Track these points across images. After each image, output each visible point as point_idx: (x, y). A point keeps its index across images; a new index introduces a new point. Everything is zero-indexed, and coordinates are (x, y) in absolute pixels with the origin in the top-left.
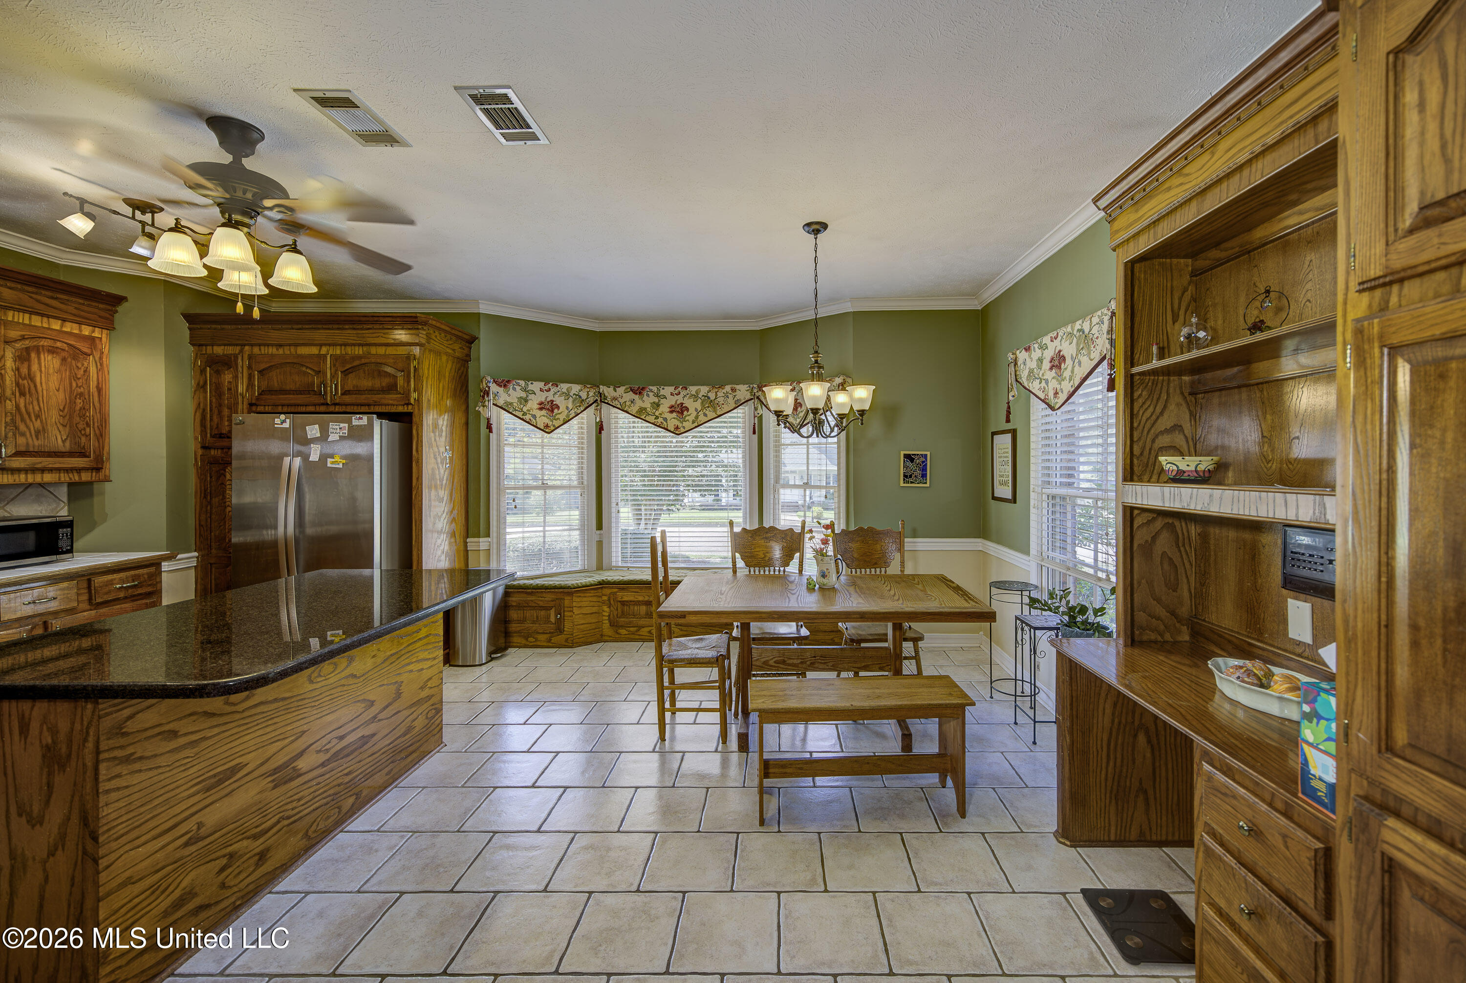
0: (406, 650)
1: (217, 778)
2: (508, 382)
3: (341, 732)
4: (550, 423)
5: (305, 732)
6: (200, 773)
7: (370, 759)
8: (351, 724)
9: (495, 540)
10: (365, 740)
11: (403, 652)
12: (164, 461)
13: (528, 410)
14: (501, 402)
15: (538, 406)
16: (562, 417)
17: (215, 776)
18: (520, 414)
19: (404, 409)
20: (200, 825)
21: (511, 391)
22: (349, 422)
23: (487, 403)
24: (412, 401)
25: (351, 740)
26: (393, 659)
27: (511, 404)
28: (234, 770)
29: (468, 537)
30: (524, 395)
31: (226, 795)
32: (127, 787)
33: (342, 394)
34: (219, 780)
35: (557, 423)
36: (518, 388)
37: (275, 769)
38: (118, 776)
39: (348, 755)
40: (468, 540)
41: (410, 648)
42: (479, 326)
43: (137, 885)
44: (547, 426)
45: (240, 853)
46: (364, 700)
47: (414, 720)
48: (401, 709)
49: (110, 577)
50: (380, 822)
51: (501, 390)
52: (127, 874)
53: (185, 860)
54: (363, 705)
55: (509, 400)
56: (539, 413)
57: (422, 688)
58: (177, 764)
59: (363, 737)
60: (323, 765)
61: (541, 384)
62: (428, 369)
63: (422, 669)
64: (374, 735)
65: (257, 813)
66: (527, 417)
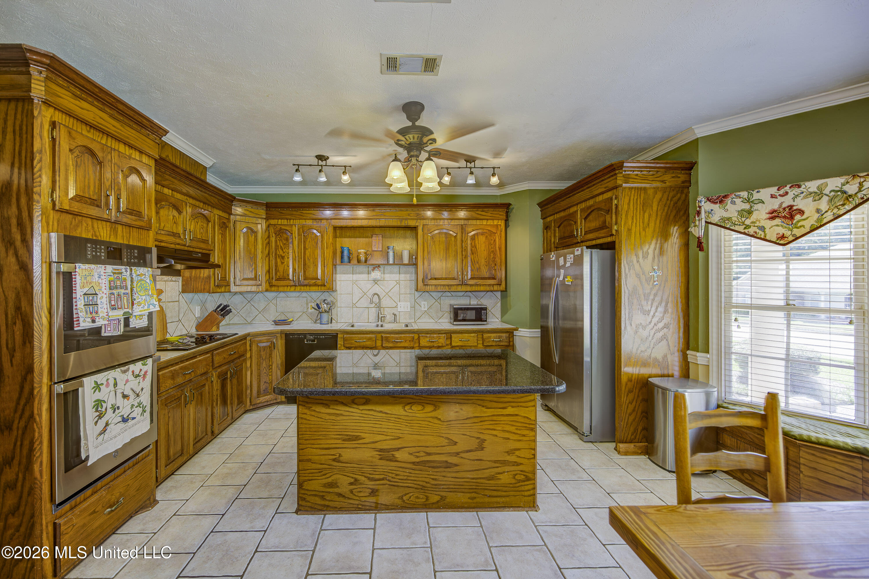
0: (490, 418)
1: (348, 437)
2: (726, 197)
3: (428, 450)
4: (787, 233)
5: (400, 438)
6: (340, 430)
7: (453, 480)
8: (436, 448)
9: (715, 357)
10: (448, 465)
11: (486, 419)
12: (528, 281)
13: (752, 222)
14: (715, 219)
15: (768, 216)
16: (808, 224)
17: (347, 435)
18: (741, 229)
19: (609, 239)
20: (340, 455)
21: (729, 206)
22: (573, 253)
23: (697, 223)
24: (614, 232)
25: (437, 459)
26: (475, 420)
27: (729, 219)
28: (357, 438)
29: (688, 349)
30: (747, 206)
31: (353, 448)
32: (309, 420)
33: (585, 234)
34: (349, 438)
35: (798, 232)
36: (738, 201)
37: (381, 449)
38: (305, 414)
39: (433, 467)
40: (688, 352)
41: (495, 418)
42: (697, 151)
43: (313, 465)
44: (783, 237)
45: (361, 482)
46: (448, 439)
47: (499, 473)
48: (484, 459)
49: (490, 335)
50: (438, 524)
51: (716, 207)
52: (310, 457)
53: (333, 467)
54: (447, 441)
55: (726, 215)
56: (768, 224)
57: (508, 453)
58: (329, 421)
59: (446, 462)
60: (413, 463)
61: (773, 190)
62: (629, 204)
63: (508, 439)
64: (456, 465)
65: (370, 467)
66: (751, 231)
